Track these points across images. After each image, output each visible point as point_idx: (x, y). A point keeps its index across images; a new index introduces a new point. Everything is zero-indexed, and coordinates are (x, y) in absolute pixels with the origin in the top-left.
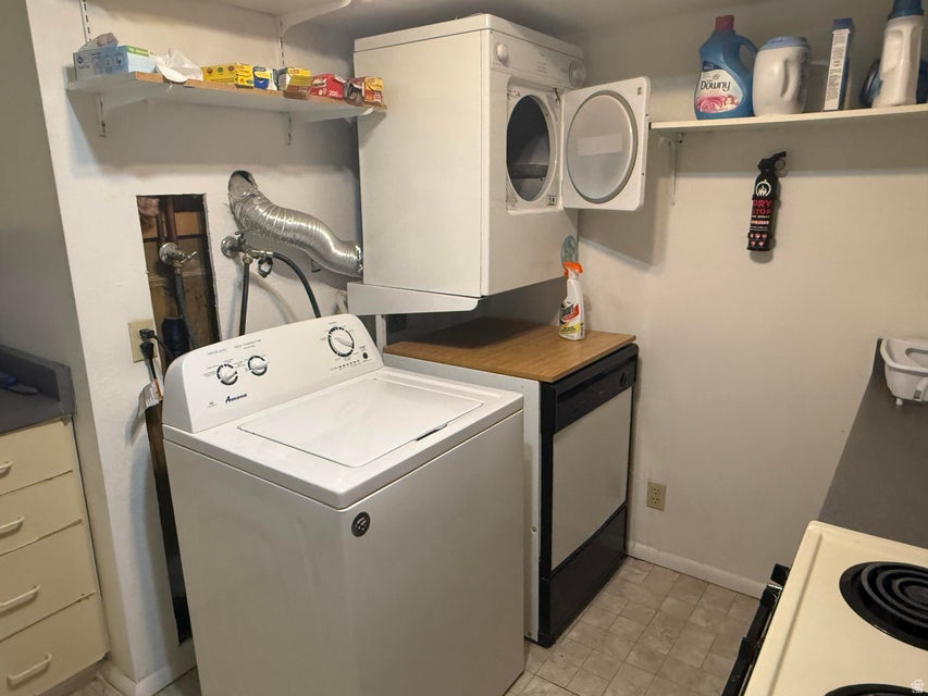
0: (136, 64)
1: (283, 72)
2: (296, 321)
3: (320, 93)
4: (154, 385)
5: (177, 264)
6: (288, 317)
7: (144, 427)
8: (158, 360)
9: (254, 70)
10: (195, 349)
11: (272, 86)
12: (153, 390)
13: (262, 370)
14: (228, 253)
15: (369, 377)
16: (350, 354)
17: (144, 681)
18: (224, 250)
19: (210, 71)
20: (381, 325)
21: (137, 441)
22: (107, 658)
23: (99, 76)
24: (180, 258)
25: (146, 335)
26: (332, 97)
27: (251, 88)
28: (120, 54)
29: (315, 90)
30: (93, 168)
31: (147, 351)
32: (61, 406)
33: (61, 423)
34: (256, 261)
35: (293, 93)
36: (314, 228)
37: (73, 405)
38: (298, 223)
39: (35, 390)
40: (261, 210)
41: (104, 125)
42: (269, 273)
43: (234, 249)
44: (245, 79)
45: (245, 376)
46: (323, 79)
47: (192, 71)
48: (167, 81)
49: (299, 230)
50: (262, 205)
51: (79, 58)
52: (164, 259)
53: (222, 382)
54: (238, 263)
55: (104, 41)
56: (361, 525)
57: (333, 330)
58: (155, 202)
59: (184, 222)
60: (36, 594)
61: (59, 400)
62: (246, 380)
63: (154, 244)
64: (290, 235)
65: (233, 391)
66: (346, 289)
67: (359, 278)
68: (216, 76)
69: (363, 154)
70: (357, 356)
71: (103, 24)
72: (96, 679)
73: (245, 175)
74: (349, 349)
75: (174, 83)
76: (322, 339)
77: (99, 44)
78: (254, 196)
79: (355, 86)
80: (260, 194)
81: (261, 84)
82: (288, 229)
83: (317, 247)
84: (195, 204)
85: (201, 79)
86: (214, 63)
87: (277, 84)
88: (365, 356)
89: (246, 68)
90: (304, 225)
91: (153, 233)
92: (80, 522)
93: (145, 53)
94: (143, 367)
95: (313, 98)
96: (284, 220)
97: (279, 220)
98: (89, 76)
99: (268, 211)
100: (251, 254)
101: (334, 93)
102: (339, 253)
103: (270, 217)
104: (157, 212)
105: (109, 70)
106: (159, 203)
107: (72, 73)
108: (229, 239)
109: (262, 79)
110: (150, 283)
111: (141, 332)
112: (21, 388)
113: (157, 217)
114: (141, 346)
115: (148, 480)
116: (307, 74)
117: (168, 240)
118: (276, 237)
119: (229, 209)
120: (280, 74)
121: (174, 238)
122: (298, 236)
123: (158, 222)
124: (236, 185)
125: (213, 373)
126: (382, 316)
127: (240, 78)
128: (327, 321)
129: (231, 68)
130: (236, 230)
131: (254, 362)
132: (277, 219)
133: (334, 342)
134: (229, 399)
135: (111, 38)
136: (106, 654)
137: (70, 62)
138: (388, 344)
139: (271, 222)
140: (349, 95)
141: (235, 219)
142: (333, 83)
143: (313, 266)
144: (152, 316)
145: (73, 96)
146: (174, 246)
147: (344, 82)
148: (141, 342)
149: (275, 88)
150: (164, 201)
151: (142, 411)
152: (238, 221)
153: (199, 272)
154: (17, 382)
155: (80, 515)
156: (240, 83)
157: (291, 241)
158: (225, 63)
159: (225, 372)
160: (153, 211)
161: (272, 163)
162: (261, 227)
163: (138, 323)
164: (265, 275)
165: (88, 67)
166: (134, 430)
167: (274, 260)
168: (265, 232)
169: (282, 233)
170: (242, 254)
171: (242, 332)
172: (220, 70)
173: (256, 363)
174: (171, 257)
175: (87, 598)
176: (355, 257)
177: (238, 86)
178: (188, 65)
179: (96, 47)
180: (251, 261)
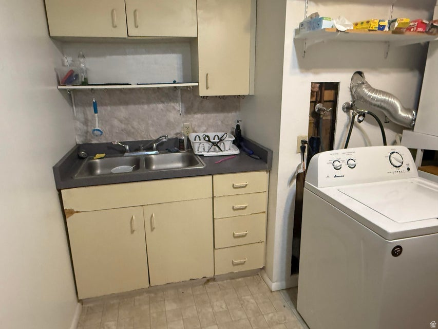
0: (325, 25)
1: (395, 21)
2: (371, 146)
3: (412, 30)
4: (303, 164)
5: (322, 113)
6: (367, 143)
7: (295, 181)
8: (306, 154)
9: (379, 22)
10: (322, 151)
11: (386, 29)
12: (302, 166)
13: (353, 166)
14: (345, 110)
15: (409, 180)
16: (399, 166)
17: (275, 283)
18: (343, 109)
19: (356, 24)
20: (420, 155)
21: (292, 186)
22: (263, 268)
23: (308, 32)
24: (324, 111)
25: (304, 142)
26: (419, 32)
27: (376, 30)
28: (320, 21)
29: (409, 29)
30: (297, 70)
31: (303, 149)
32: (267, 166)
33: (266, 172)
34: (358, 114)
35: (398, 31)
36: (392, 100)
37: (271, 166)
38: (384, 98)
39: (259, 158)
40: (366, 91)
41: (305, 52)
42: (362, 121)
43: (348, 108)
44: (374, 27)
45: (345, 168)
46: (415, 22)
47: (348, 25)
48: (338, 31)
49: (384, 101)
50: (366, 88)
51: (302, 25)
52: (316, 110)
53: (334, 168)
54: (349, 115)
55: (314, 16)
56: (397, 251)
57: (393, 153)
58: (318, 85)
59: (328, 95)
60: (246, 234)
61: (267, 163)
62: (345, 169)
63: (313, 104)
64: (378, 103)
65: (338, 173)
66: (402, 133)
67: (411, 128)
68: (359, 26)
69: (428, 62)
70: (404, 168)
71: (313, 9)
72: (258, 275)
73: (360, 73)
74: (400, 164)
75: (341, 31)
76: (386, 157)
77: (311, 18)
78: (363, 83)
79: (435, 24)
80: (367, 82)
81: (381, 28)
82: (378, 100)
83: (391, 110)
84: (334, 87)
85: (352, 28)
86: (359, 21)
87: (389, 28)
88: (408, 169)
89: (376, 21)
90: (387, 98)
91: (314, 99)
92: (264, 212)
93: (330, 19)
94: (300, 155)
95: (408, 33)
96: (376, 96)
97: (374, 95)
98: (305, 31)
99: (369, 91)
100: (357, 111)
101: (420, 29)
102: (402, 114)
103: (370, 94)
104: (318, 90)
105: (314, 29)
106: (320, 86)
107: (297, 31)
108: (347, 103)
109: (382, 26)
110: (309, 120)
111: (302, 141)
112: (253, 156)
113: (317, 92)
114: (301, 147)
115: (292, 203)
116: (408, 20)
117: (320, 102)
118: (371, 104)
119: (349, 90)
120: (392, 22)
121: (323, 101)
122: (382, 104)
123: (317, 94)
124: (355, 78)
125: (331, 163)
126: (422, 150)
127: (371, 26)
128: (389, 148)
129: (368, 22)
130: (351, 99)
131: (350, 162)
132: (373, 95)
133: (392, 159)
134: (336, 176)
135: (317, 14)
136: (264, 267)
137: (298, 26)
138: (422, 166)
139: (370, 96)
140: (429, 30)
141: (352, 94)
142: (421, 24)
143: (386, 120)
144: (307, 135)
145: (295, 40)
146: (322, 105)
147: (428, 22)
148: (301, 145)
149: (388, 30)
150: (322, 85)
151: (296, 174)
152: (353, 96)
153: (329, 118)
154: (253, 153)
155: (265, 209)
156: (371, 29)
157: (378, 106)
158: (365, 20)
159: (337, 164)
160: (317, 89)
161: (374, 68)
162: (364, 99)
163: (302, 137)
164: (360, 122)
165: (304, 28)
166: (291, 181)
167: (366, 115)
168: (366, 101)
169: (374, 102)
170: (352, 111)
171: (346, 147)
172: (362, 23)
173: (351, 162)
174: (319, 110)
175: (262, 242)
176: (411, 117)
177: (369, 30)
178: (347, 23)
179: (310, 19)
180: (356, 115)
